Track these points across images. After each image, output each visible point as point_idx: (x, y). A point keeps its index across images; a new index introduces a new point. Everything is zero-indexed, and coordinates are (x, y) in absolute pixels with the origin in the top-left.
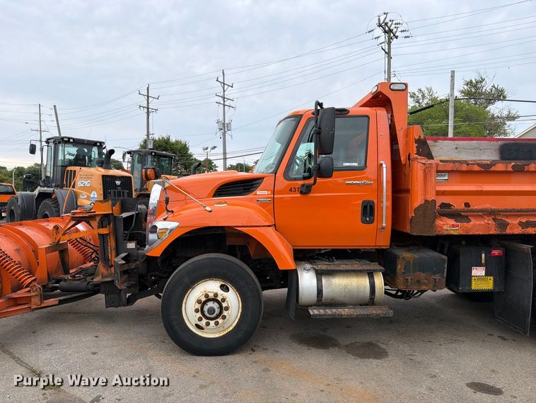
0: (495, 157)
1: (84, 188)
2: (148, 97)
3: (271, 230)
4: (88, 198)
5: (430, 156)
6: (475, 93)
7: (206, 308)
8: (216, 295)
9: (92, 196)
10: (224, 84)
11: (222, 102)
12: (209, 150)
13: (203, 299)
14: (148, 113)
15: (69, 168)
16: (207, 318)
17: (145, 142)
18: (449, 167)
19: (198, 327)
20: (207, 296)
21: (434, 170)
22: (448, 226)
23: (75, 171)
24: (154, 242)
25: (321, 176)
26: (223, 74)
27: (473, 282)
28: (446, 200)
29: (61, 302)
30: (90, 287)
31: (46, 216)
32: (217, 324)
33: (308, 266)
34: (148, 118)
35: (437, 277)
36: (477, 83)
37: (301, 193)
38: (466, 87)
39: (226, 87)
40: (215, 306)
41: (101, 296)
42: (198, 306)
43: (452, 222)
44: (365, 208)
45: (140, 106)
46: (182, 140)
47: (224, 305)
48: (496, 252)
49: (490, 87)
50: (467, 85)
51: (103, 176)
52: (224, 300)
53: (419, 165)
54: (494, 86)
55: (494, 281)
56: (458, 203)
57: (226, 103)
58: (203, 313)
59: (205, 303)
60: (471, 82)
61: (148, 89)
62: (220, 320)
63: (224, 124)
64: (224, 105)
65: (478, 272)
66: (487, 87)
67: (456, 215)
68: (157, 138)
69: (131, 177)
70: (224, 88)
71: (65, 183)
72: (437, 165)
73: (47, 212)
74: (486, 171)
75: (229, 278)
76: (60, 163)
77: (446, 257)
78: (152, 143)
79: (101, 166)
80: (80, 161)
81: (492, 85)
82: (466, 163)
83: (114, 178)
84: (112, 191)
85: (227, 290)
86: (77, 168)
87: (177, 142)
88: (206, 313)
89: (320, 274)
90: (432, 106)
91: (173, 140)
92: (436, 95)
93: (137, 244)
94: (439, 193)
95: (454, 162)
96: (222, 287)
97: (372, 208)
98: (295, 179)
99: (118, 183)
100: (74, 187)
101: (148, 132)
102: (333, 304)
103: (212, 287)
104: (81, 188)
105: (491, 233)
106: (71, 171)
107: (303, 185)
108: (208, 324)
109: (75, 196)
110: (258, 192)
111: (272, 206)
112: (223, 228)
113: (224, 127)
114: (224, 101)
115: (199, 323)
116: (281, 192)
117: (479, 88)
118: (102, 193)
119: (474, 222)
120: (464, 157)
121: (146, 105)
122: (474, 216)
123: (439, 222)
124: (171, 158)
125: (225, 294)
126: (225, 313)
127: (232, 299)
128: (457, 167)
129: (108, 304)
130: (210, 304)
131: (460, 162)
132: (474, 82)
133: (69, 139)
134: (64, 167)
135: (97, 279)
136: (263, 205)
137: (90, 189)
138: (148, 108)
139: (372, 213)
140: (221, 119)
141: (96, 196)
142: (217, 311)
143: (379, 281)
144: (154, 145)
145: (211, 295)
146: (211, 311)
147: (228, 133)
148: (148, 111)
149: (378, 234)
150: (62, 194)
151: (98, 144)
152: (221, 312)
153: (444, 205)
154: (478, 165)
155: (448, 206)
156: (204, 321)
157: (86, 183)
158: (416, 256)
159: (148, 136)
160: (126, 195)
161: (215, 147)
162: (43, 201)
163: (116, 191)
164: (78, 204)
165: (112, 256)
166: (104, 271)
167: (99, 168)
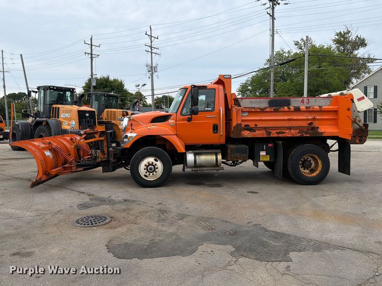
0: (267, 105)
1: (66, 118)
2: (92, 45)
3: (175, 136)
4: (69, 125)
5: (240, 106)
6: (344, 41)
7: (148, 168)
8: (153, 163)
9: (71, 123)
10: (151, 37)
11: (150, 50)
12: (140, 87)
13: (147, 164)
14: (92, 58)
15: (54, 106)
16: (149, 172)
17: (90, 80)
18: (247, 110)
19: (145, 176)
20: (149, 163)
21: (240, 111)
22: (247, 134)
23: (59, 108)
24: (126, 142)
25: (194, 114)
26: (151, 29)
27: (261, 158)
28: (246, 123)
29: (84, 170)
30: (95, 164)
31: (41, 136)
32: (153, 174)
33: (191, 151)
34: (92, 62)
35: (244, 155)
36: (344, 34)
37: (188, 121)
38: (337, 37)
39: (153, 38)
40: (153, 167)
41: (100, 168)
42: (145, 167)
43: (248, 132)
44: (214, 127)
45: (85, 53)
46: (119, 79)
47: (156, 167)
48: (270, 145)
49: (355, 37)
50: (338, 36)
51: (78, 111)
52: (156, 165)
53: (235, 109)
54: (357, 37)
55: (270, 157)
56: (252, 125)
57: (153, 51)
58: (147, 170)
59: (148, 166)
60: (340, 33)
61: (91, 39)
62: (154, 173)
63: (152, 67)
64: (152, 53)
65: (263, 153)
66: (353, 37)
67: (251, 130)
68: (99, 77)
69: (94, 111)
70: (151, 40)
71: (52, 115)
72: (242, 109)
73: (41, 134)
74: (262, 111)
75: (157, 156)
76: (48, 103)
77: (248, 147)
78: (95, 81)
79: (75, 105)
81: (356, 35)
82: (254, 108)
83: (85, 112)
84: (84, 120)
85: (157, 161)
87: (115, 81)
88: (149, 170)
89: (195, 154)
90: (294, 60)
91: (111, 78)
92: (314, 43)
93: (116, 144)
94: (242, 121)
95: (249, 108)
96: (155, 160)
97: (217, 127)
98: (185, 115)
99: (87, 115)
100: (58, 118)
101: (92, 73)
102: (201, 166)
103: (151, 160)
104: (64, 118)
105: (264, 136)
106: (56, 108)
107: (188, 118)
108: (149, 174)
109: (60, 123)
110: (170, 121)
111: (175, 127)
112: (155, 136)
113: (152, 69)
114: (152, 50)
115: (146, 174)
116: (179, 121)
117: (346, 38)
118: (78, 121)
119: (257, 132)
120: (253, 105)
121: (90, 52)
122: (258, 130)
123: (243, 132)
124: (117, 97)
125: (156, 163)
126: (156, 170)
127: (159, 164)
128: (250, 110)
129: (104, 171)
130: (150, 166)
131: (252, 108)
132: (343, 33)
133: (54, 87)
134: (51, 105)
135: (99, 160)
136: (171, 126)
137: (69, 119)
138: (92, 54)
139: (217, 129)
140: (150, 63)
141: (74, 123)
142: (153, 169)
143: (220, 157)
144: (97, 83)
145: (151, 163)
146: (151, 169)
147: (155, 74)
148: (92, 56)
149: (220, 138)
150: (52, 121)
151: (71, 90)
152: (155, 170)
153: (246, 126)
154: (259, 109)
155: (248, 126)
156: (148, 173)
157: (67, 115)
158: (236, 147)
159: (92, 76)
160: (92, 122)
161: (145, 84)
162: (39, 127)
163: (86, 120)
164: (62, 128)
165: (106, 150)
166: (102, 157)
167: (74, 106)
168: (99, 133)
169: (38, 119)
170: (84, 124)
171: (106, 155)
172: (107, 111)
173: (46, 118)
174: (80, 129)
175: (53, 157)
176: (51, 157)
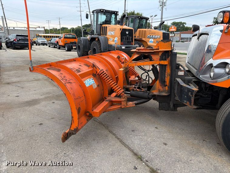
4: (113, 41)
9: (115, 40)
12: (153, 17)
15: (104, 26)
23: (106, 27)
51: (121, 29)
63: (163, 2)
69: (133, 30)
71: (101, 33)
73: (95, 47)
76: (99, 24)
78: (127, 14)
79: (119, 24)
80: (108, 22)
83: (125, 30)
84: (125, 37)
86: (107, 25)
87: (138, 14)
91: (136, 12)
99: (127, 33)
100: (106, 35)
101: (125, 9)
104: (110, 36)
109: (107, 40)
113: (163, 4)
118: (120, 38)
133: (103, 10)
134: (101, 25)
137: (114, 37)
141: (117, 40)
150: (101, 38)
151: (116, 13)
157: (112, 33)
159: (125, 11)
160: (130, 39)
161: (156, 15)
162: (93, 42)
163: (126, 37)
164: (109, 44)
165: (167, 79)
166: (161, 88)
167: (118, 25)
168: (160, 54)
169: (93, 36)
170: (125, 41)
171: (167, 88)
172: (139, 30)
173: (98, 35)
174: (121, 45)
175: (98, 86)
176: (95, 86)
